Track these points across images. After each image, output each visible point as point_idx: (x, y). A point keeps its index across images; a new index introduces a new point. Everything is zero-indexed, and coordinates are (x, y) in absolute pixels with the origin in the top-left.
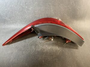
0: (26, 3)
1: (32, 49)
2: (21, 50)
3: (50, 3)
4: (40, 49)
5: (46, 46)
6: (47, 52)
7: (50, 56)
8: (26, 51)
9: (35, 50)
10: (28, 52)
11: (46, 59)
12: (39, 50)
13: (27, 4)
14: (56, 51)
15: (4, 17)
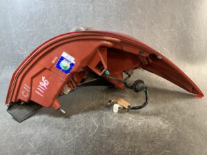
0: (77, 17)
1: (91, 125)
2: (59, 128)
3: (131, 22)
4: (113, 124)
5: (130, 119)
6: (135, 133)
7: (147, 142)
8: (75, 129)
9: (100, 127)
10: (81, 132)
11: (136, 150)
12: (111, 128)
13: (79, 20)
14: (160, 130)
15: (20, 49)
